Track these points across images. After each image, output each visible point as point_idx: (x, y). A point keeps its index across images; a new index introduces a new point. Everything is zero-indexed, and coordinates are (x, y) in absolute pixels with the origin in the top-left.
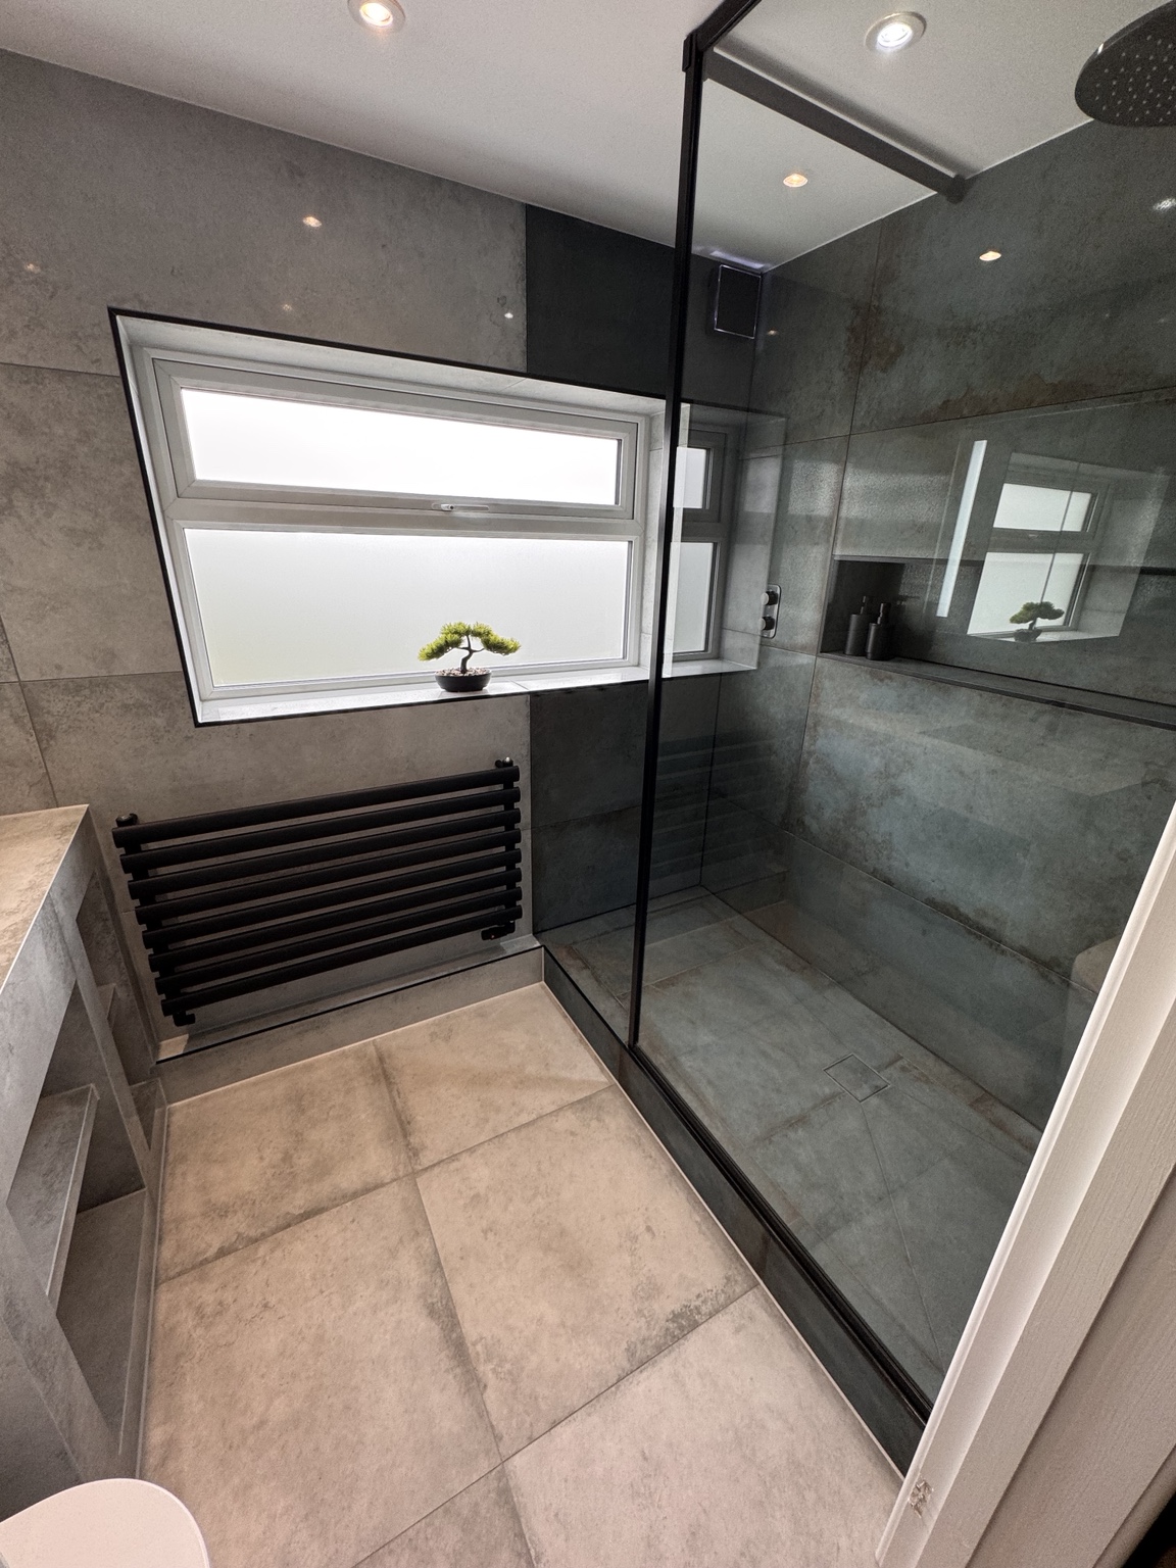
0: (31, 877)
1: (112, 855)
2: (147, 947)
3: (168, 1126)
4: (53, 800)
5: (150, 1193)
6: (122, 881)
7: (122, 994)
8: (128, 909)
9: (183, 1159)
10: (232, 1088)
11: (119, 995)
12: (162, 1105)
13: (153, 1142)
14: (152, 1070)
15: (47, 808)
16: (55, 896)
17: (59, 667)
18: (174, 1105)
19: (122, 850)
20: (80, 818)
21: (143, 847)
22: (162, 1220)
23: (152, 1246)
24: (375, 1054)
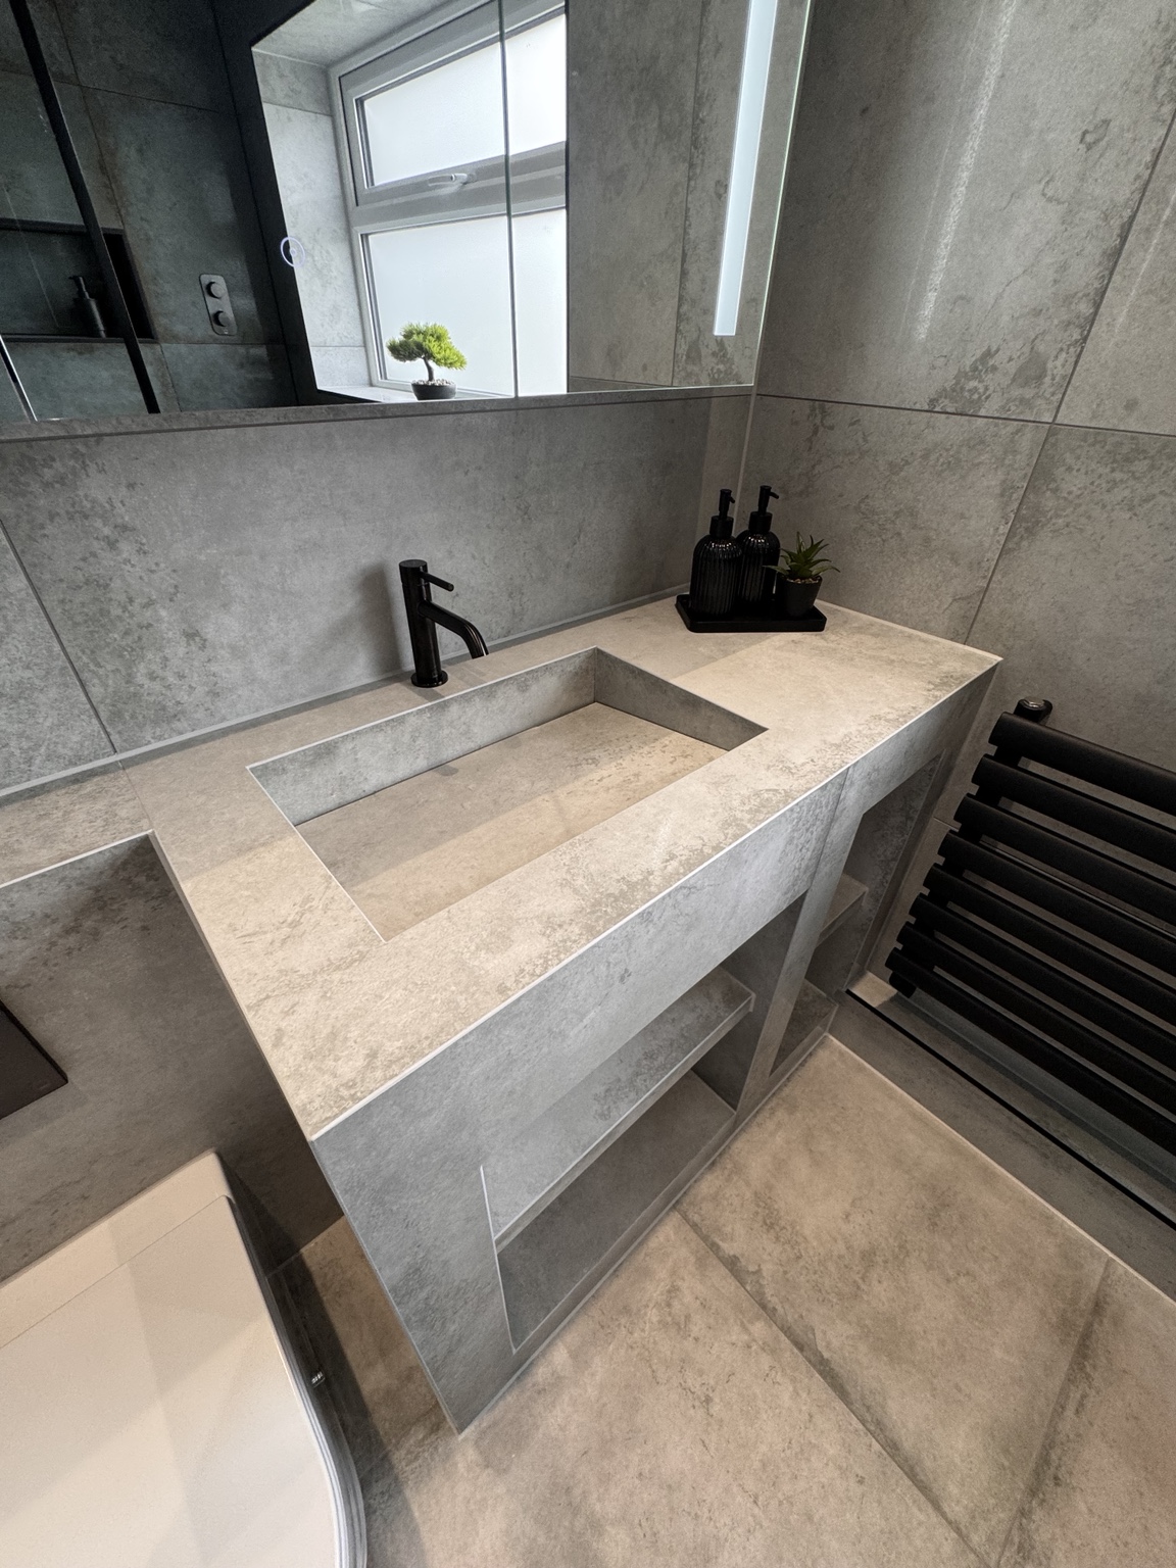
0: (853, 729)
1: (978, 746)
2: (926, 884)
3: (811, 1054)
4: (965, 632)
5: (738, 1116)
6: (963, 786)
7: (866, 905)
8: (942, 824)
9: (792, 1109)
10: (891, 1089)
11: (864, 903)
12: (824, 1026)
13: (780, 1069)
14: (838, 992)
15: (952, 640)
16: (857, 776)
17: (1131, 405)
18: (833, 1038)
19: (992, 750)
20: (976, 672)
21: (1024, 762)
22: (729, 1147)
23: (700, 1166)
24: (1095, 1282)
